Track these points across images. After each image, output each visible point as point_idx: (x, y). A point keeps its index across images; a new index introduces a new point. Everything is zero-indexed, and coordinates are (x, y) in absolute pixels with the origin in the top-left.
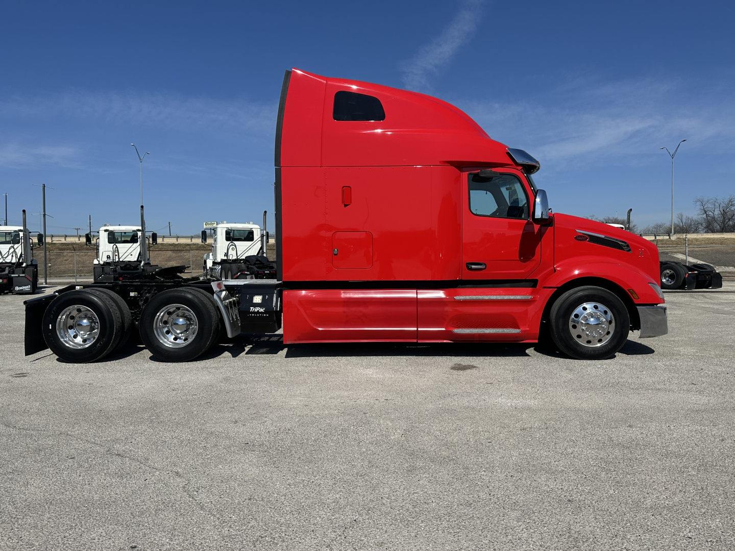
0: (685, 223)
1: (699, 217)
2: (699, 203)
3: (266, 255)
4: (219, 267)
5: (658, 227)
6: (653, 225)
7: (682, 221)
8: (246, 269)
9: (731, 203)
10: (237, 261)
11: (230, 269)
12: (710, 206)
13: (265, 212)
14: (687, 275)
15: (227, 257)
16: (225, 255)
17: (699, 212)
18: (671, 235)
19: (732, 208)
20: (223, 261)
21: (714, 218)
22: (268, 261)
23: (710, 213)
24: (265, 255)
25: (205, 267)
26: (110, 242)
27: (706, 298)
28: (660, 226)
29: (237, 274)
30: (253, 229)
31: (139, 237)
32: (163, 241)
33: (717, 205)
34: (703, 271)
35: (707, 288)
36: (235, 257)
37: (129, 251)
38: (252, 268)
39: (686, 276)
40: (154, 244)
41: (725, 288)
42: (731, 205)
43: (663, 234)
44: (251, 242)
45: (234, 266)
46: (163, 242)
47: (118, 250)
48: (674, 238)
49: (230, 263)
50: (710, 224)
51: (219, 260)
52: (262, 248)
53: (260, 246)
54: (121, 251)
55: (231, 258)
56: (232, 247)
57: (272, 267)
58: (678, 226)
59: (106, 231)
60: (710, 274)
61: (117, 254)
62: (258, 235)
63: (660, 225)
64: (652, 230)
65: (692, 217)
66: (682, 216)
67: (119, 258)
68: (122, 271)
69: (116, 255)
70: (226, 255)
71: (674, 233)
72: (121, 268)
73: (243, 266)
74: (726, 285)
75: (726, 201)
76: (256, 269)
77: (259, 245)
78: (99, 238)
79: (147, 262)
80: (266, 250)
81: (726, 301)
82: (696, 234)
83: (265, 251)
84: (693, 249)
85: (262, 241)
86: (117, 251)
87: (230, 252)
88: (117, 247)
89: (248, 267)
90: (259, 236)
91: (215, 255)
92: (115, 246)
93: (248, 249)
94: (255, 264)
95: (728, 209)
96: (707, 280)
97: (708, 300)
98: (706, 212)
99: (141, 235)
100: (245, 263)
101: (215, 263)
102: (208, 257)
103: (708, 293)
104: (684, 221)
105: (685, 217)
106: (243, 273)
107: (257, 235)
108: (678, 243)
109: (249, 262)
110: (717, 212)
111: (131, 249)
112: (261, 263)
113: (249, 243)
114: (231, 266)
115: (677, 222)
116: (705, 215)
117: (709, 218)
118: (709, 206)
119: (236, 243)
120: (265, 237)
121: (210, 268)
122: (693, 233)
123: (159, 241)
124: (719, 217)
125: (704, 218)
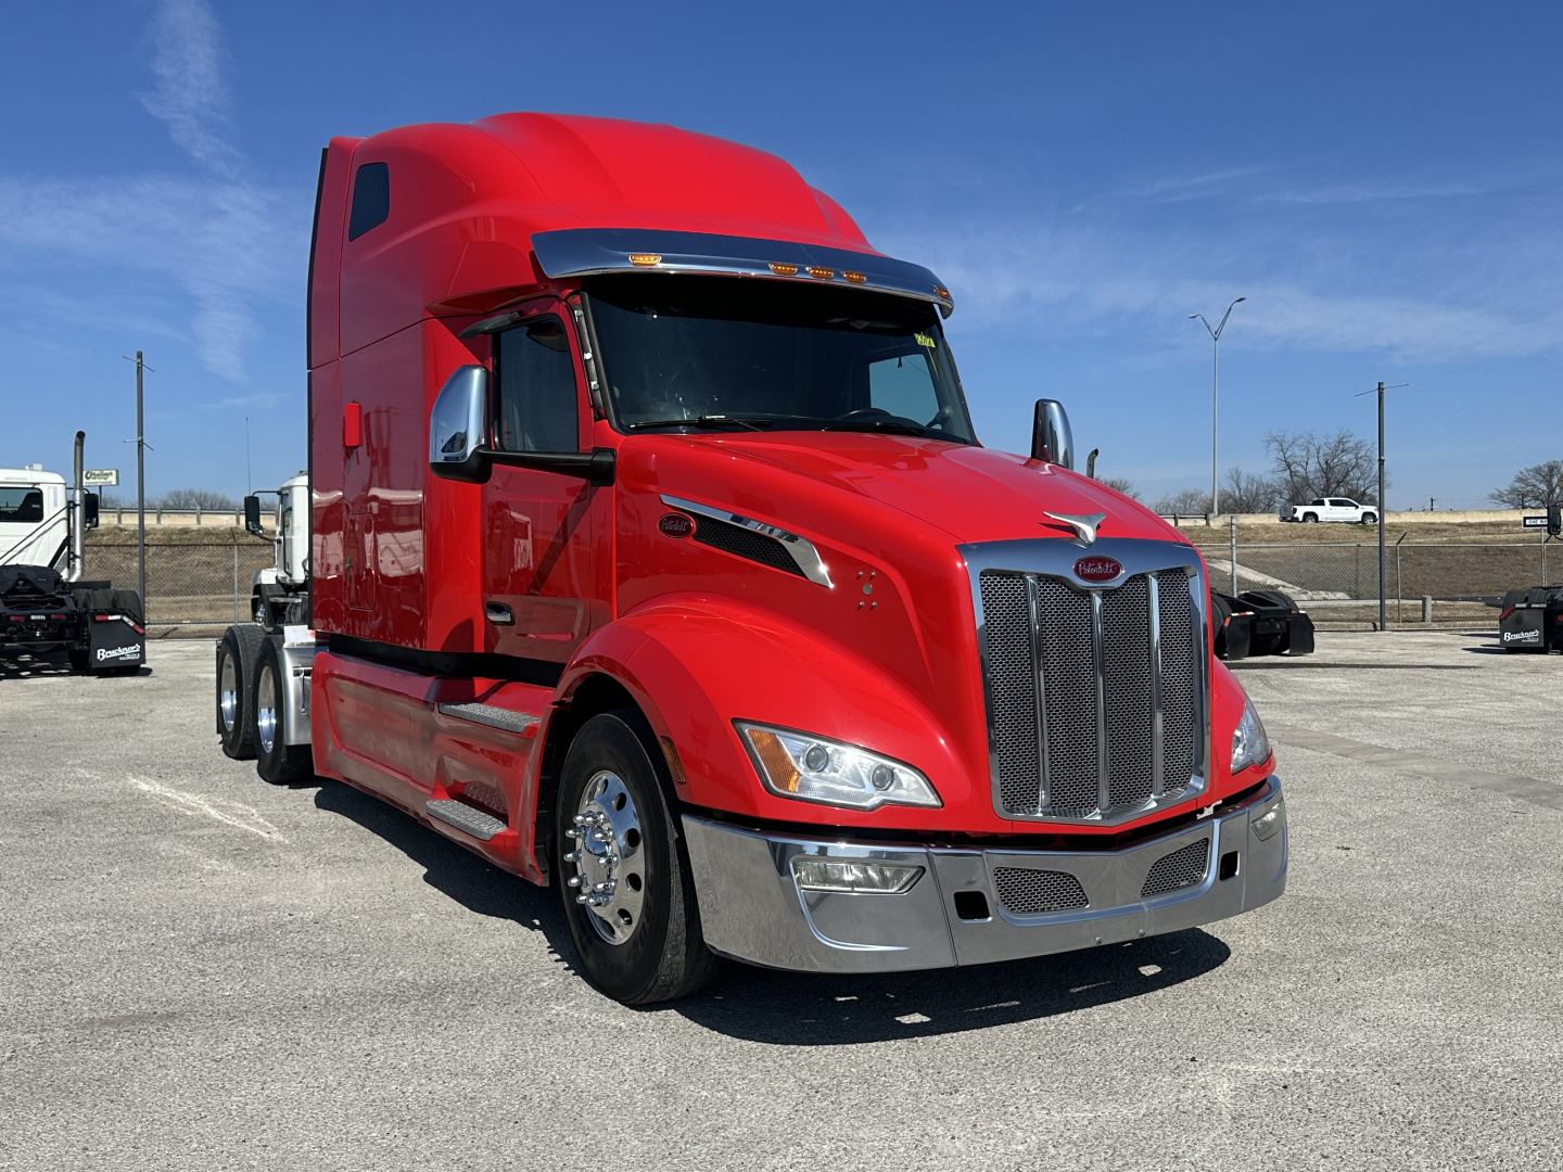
0: (1247, 490)
1: (1276, 476)
2: (1274, 445)
5: (1188, 498)
6: (1177, 495)
7: (1238, 486)
9: (1341, 447)
12: (1299, 453)
13: (81, 435)
14: (1228, 620)
17: (1275, 465)
18: (1211, 516)
19: (1345, 458)
21: (1306, 479)
23: (1299, 468)
27: (1272, 687)
28: (1192, 497)
30: (40, 487)
33: (1313, 450)
34: (1266, 611)
35: (1278, 653)
39: (1226, 625)
41: (1321, 651)
42: (1343, 451)
43: (1195, 515)
44: (33, 526)
48: (1217, 523)
50: (1298, 493)
52: (68, 542)
53: (65, 535)
58: (1230, 496)
60: (1284, 619)
62: (56, 505)
63: (1192, 495)
64: (1175, 506)
65: (1261, 477)
66: (1238, 473)
71: (1219, 514)
74: (1326, 645)
75: (1333, 441)
77: (60, 533)
80: (83, 546)
81: (1318, 698)
82: (1266, 516)
83: (78, 552)
84: (1257, 550)
85: (70, 520)
90: (62, 504)
93: (24, 545)
95: (1335, 461)
96: (1278, 634)
97: (1274, 693)
98: (1289, 466)
103: (1276, 671)
104: (1243, 485)
105: (1245, 476)
107: (53, 503)
108: (1224, 536)
110: (1313, 466)
113: (27, 528)
115: (1228, 489)
116: (1288, 472)
117: (1295, 479)
118: (1297, 453)
120: (78, 509)
122: (1263, 512)
124: (1317, 478)
125: (1285, 479)
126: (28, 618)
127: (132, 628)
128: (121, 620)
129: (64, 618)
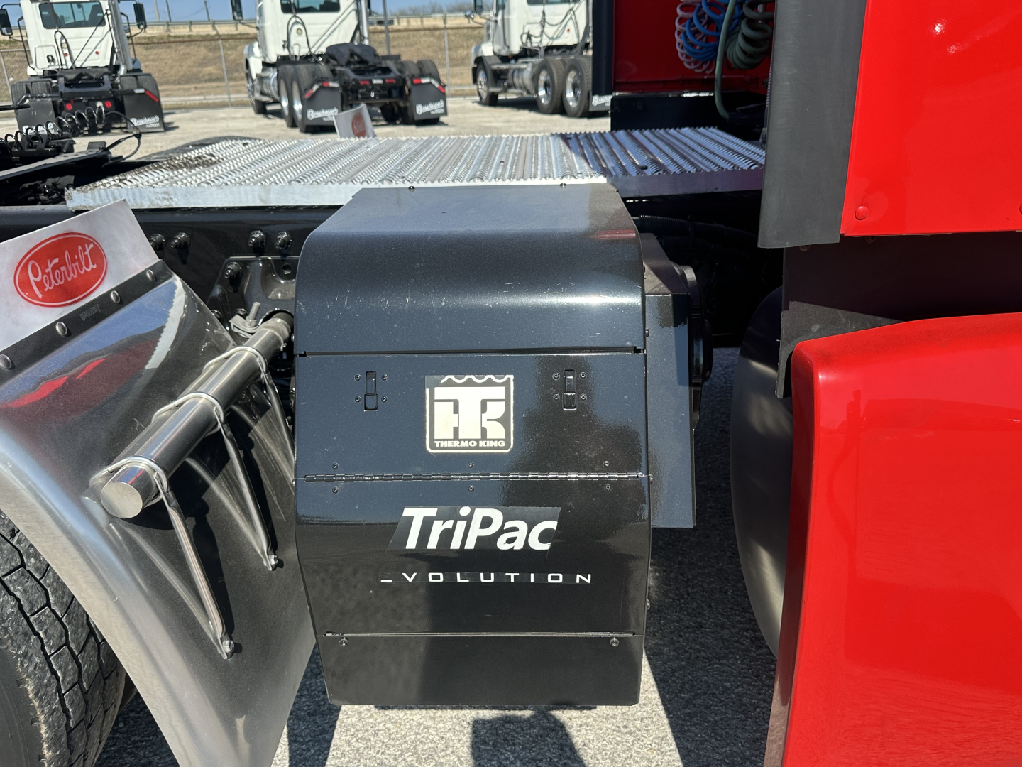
3: (370, 41)
4: (272, 74)
8: (330, 75)
10: (307, 58)
11: (296, 78)
15: (289, 51)
16: (284, 46)
20: (283, 60)
22: (376, 55)
24: (366, 42)
25: (248, 75)
29: (311, 87)
31: (105, 12)
32: (191, 31)
36: (305, 51)
37: (91, 45)
38: (342, 73)
40: (142, 27)
44: (336, 15)
45: (303, 69)
46: (191, 33)
47: (67, 42)
49: (295, 63)
51: (273, 58)
52: (358, 28)
53: (355, 23)
54: (75, 46)
55: (296, 53)
56: (296, 27)
57: (386, 70)
61: (66, 51)
67: (73, 63)
68: (68, 90)
69: (65, 55)
70: (287, 45)
72: (69, 84)
73: (324, 69)
76: (352, 76)
77: (352, 22)
78: (22, 18)
79: (131, 67)
80: (369, 31)
83: (366, 35)
85: (358, 12)
86: (65, 45)
87: (294, 38)
88: (63, 37)
89: (333, 71)
91: (263, 47)
92: (59, 35)
93: (331, 32)
94: (348, 64)
99: (108, 8)
100: (327, 62)
101: (266, 65)
102: (251, 52)
106: (325, 84)
109: (335, 59)
111: (94, 41)
112: (362, 61)
113: (331, 17)
114: (296, 70)
119: (303, 16)
121: (257, 75)
126: (371, 81)
127: (438, 89)
128: (430, 83)
129: (394, 81)
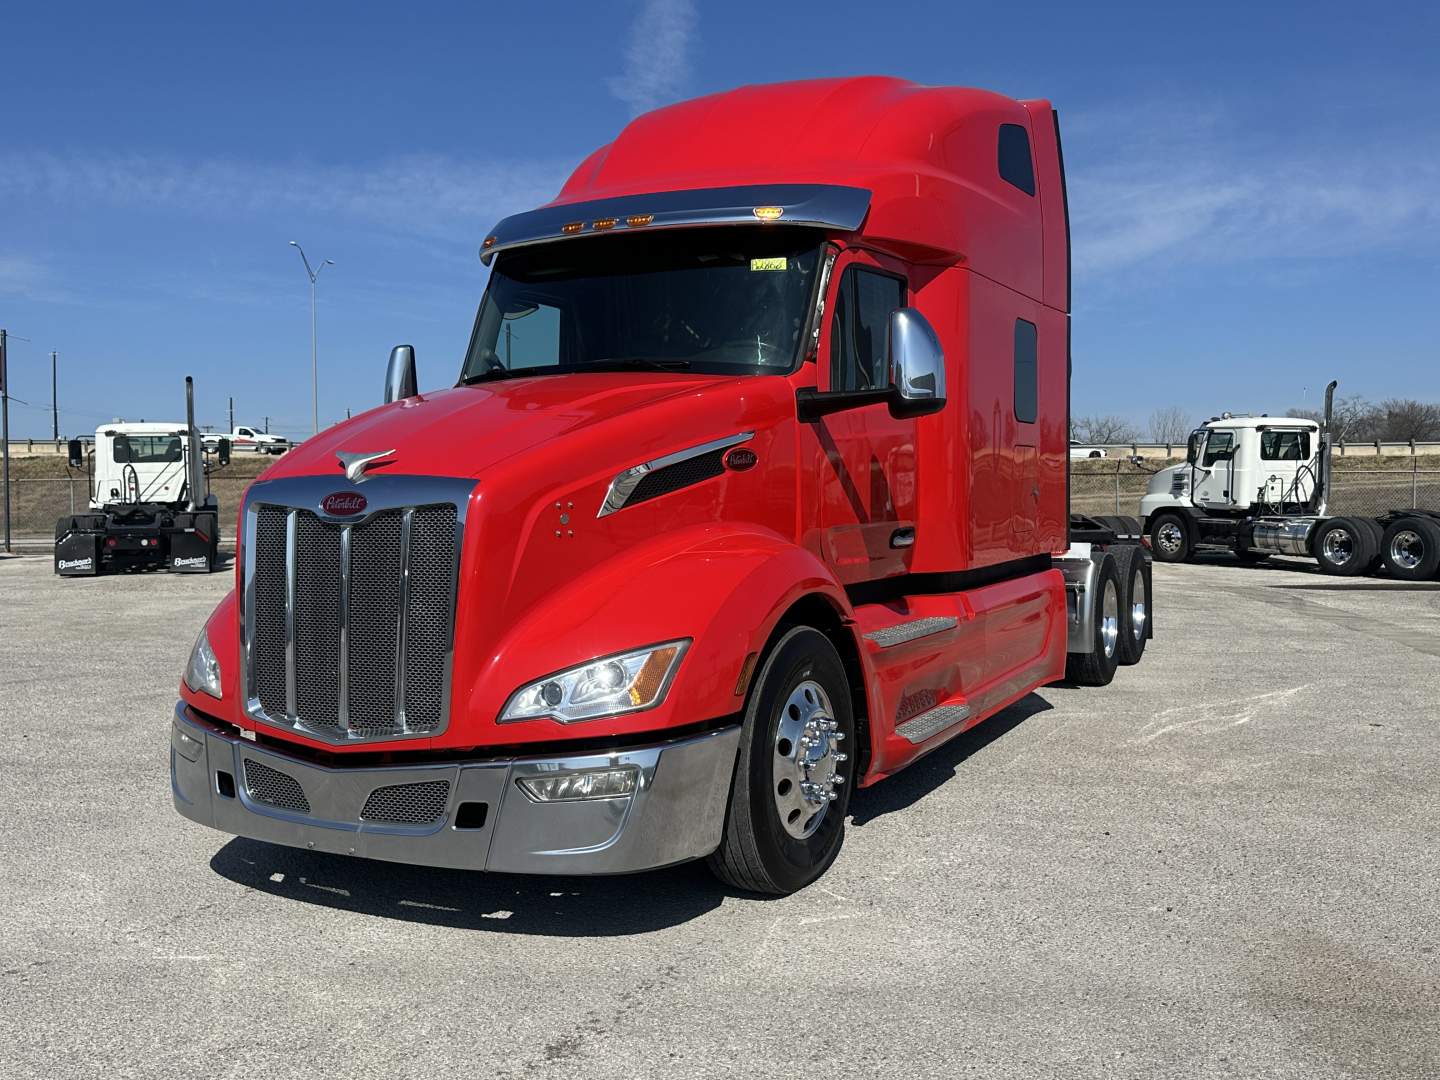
26: (118, 458)
59: (109, 434)
123: (234, 455)
